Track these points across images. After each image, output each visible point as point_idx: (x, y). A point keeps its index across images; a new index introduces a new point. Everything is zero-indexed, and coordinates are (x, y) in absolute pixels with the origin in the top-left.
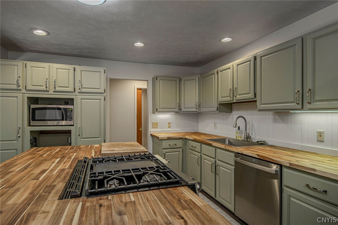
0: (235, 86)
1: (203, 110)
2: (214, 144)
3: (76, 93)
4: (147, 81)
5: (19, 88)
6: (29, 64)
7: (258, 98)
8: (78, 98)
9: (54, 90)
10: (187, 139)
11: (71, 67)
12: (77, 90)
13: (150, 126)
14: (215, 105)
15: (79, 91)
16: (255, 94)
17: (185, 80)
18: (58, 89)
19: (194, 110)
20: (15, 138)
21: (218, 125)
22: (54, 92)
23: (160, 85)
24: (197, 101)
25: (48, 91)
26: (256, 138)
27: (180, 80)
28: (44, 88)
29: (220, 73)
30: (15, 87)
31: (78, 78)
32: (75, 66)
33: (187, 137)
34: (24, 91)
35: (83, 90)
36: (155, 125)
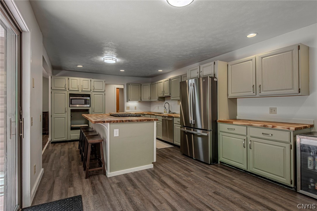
0: (164, 90)
1: (152, 100)
2: (155, 114)
3: (92, 92)
4: (124, 85)
5: (66, 89)
6: (70, 78)
7: (171, 95)
8: (92, 94)
9: (82, 90)
10: (144, 114)
11: (89, 80)
12: (92, 90)
13: (125, 108)
14: (157, 98)
15: (93, 91)
16: (170, 94)
17: (143, 85)
18: (83, 90)
19: (148, 100)
20: (64, 112)
21: (159, 108)
22: (81, 91)
23: (131, 88)
24: (149, 96)
25: (79, 91)
26: (173, 111)
27: (141, 85)
28: (77, 89)
29: (159, 83)
30: (64, 89)
31: (93, 85)
32: (91, 79)
33: (144, 113)
34: (68, 91)
35: (95, 90)
36: (128, 108)
